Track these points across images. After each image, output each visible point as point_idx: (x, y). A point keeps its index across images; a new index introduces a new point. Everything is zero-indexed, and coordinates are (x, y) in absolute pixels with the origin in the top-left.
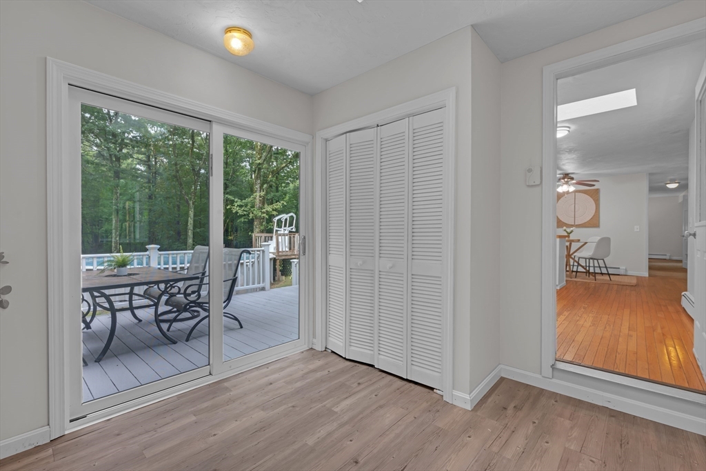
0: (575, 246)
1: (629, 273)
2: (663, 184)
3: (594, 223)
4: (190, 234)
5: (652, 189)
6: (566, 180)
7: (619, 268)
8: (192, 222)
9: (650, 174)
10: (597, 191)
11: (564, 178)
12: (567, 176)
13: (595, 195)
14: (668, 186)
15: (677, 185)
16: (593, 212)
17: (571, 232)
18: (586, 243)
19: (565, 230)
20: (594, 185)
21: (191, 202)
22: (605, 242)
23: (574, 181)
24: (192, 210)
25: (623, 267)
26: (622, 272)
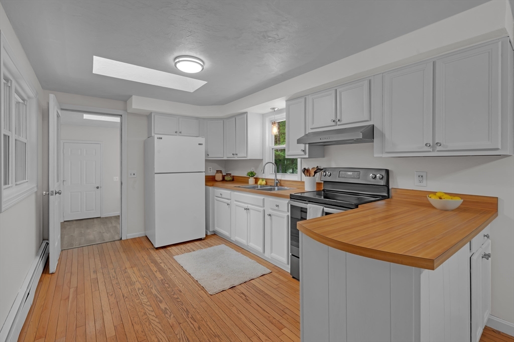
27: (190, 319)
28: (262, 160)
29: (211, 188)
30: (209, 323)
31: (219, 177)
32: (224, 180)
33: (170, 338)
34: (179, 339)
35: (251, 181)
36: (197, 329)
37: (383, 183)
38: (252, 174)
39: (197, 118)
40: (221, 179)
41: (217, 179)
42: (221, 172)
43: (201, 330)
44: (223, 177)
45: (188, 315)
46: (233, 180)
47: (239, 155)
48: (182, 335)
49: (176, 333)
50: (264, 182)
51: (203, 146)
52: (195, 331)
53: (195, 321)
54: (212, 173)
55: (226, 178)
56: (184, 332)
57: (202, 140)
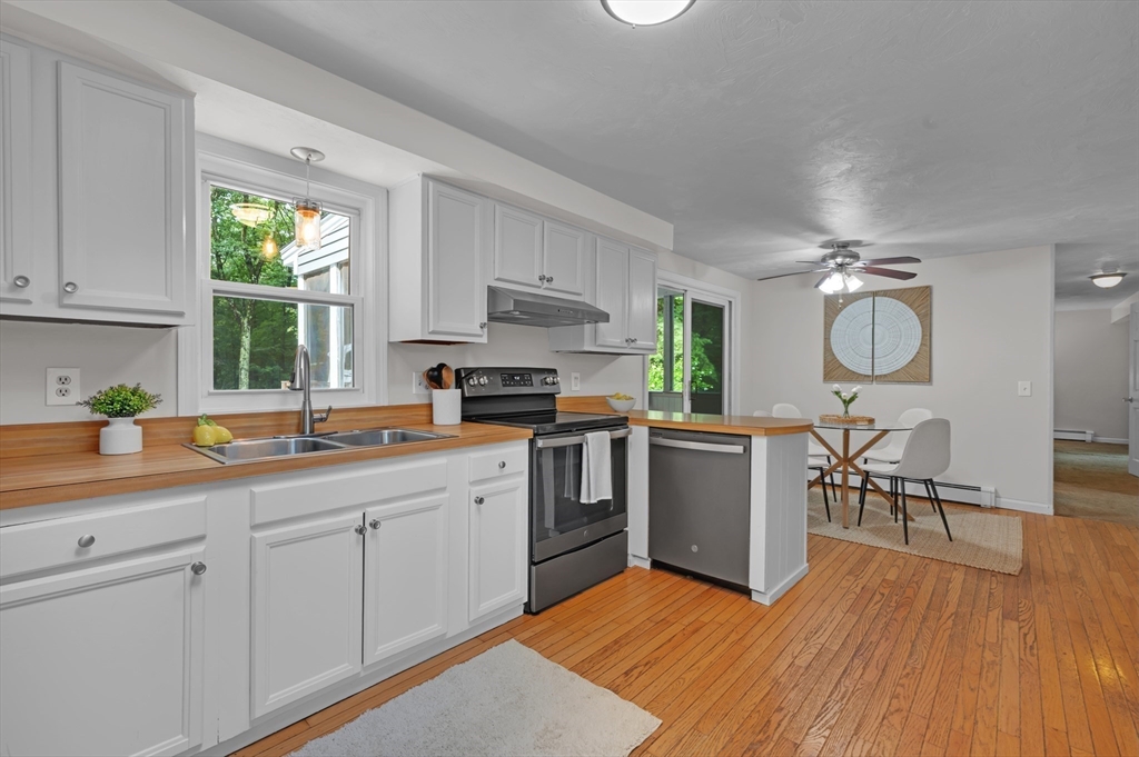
0: (858, 439)
1: (1005, 503)
2: (1084, 278)
3: (918, 371)
4: (243, 377)
5: (1064, 291)
6: (839, 260)
7: (978, 489)
8: (247, 356)
9: (1057, 245)
10: (926, 292)
11: (833, 256)
12: (844, 251)
13: (920, 301)
14: (1098, 282)
15: (1120, 279)
16: (915, 343)
17: (852, 399)
18: (885, 432)
19: (837, 393)
20: (913, 275)
21: (246, 321)
22: (936, 433)
23: (859, 264)
24: (248, 334)
25: (988, 487)
26: (986, 500)
27: (770, 732)
30: (757, 700)
33: (844, 744)
34: (831, 728)
36: (785, 712)
43: (783, 705)
45: (761, 742)
48: (819, 729)
49: (823, 740)
52: (791, 714)
53: (769, 721)
56: (810, 728)
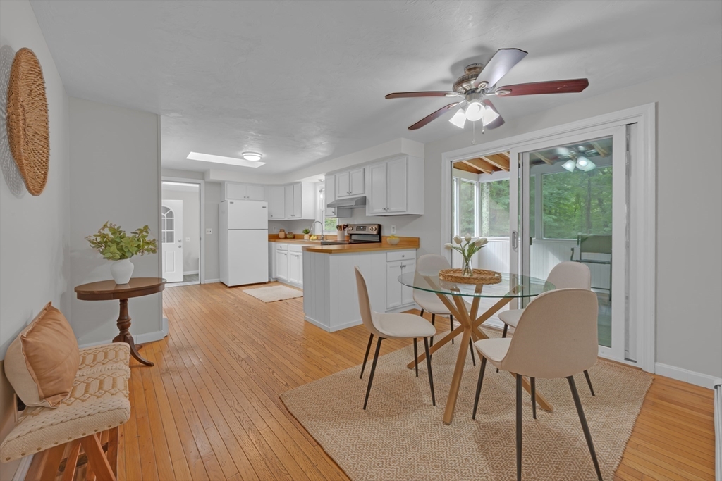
28: (314, 220)
29: (273, 243)
31: (282, 235)
32: (286, 238)
35: (306, 237)
37: (375, 232)
38: (307, 232)
39: (262, 185)
40: (283, 236)
41: (280, 236)
42: (284, 230)
44: (286, 235)
46: (294, 237)
47: (296, 216)
50: (315, 237)
51: (266, 209)
54: (276, 231)
55: (288, 236)
57: (265, 204)
